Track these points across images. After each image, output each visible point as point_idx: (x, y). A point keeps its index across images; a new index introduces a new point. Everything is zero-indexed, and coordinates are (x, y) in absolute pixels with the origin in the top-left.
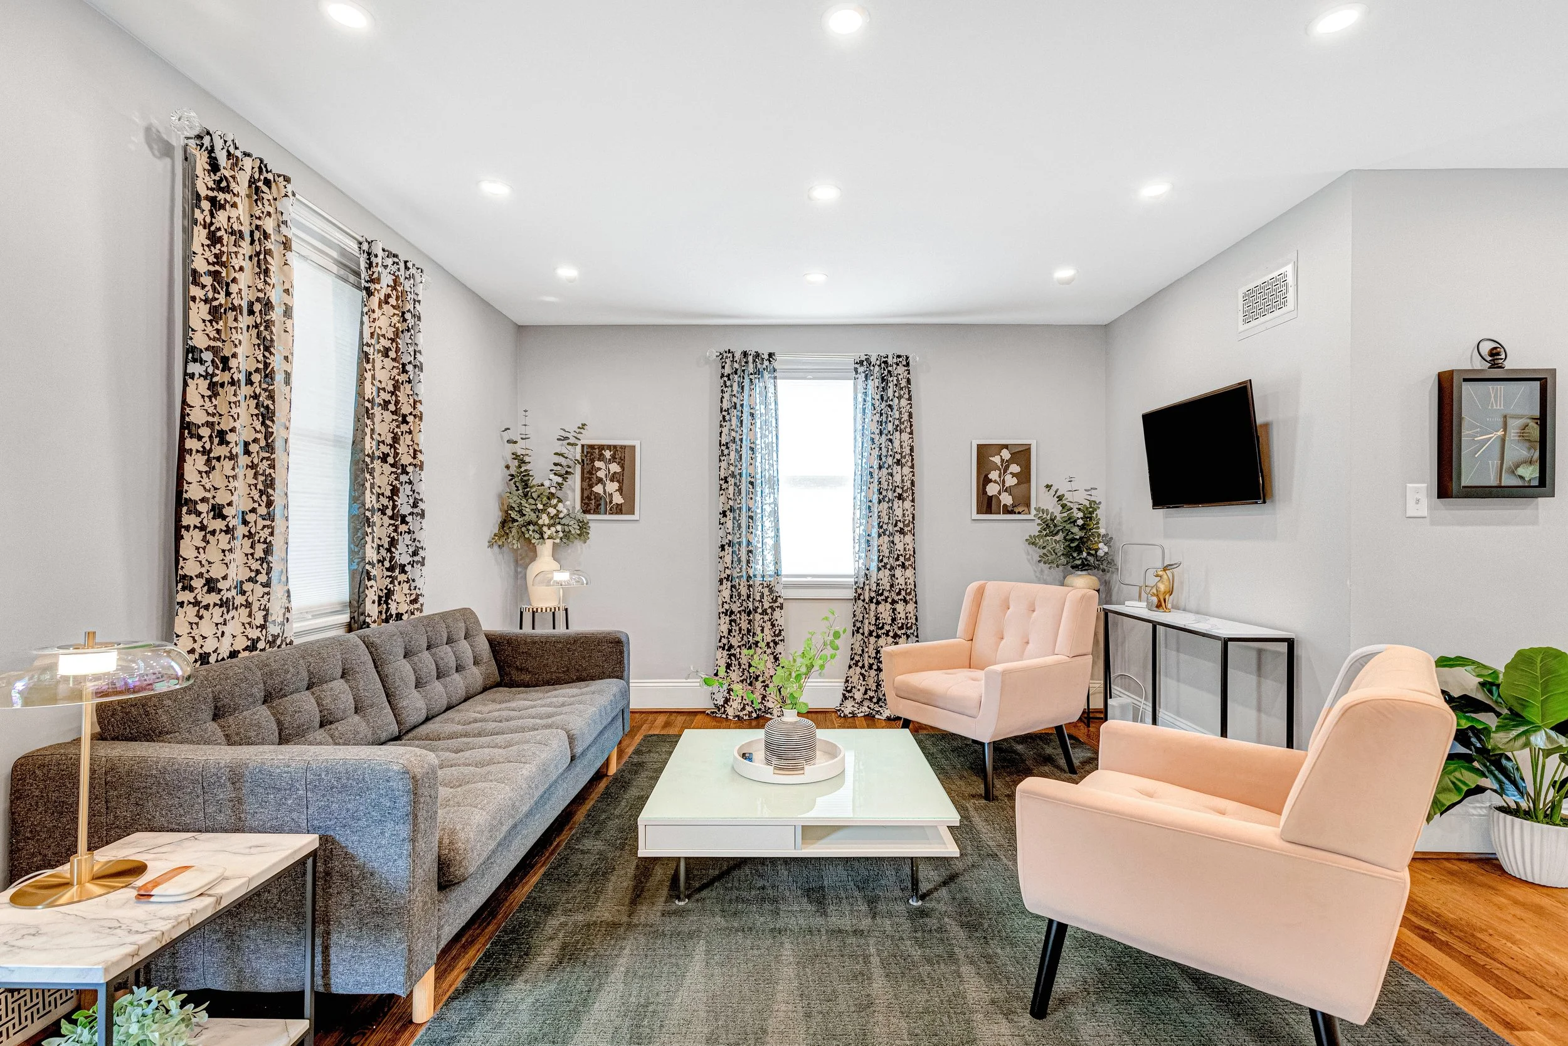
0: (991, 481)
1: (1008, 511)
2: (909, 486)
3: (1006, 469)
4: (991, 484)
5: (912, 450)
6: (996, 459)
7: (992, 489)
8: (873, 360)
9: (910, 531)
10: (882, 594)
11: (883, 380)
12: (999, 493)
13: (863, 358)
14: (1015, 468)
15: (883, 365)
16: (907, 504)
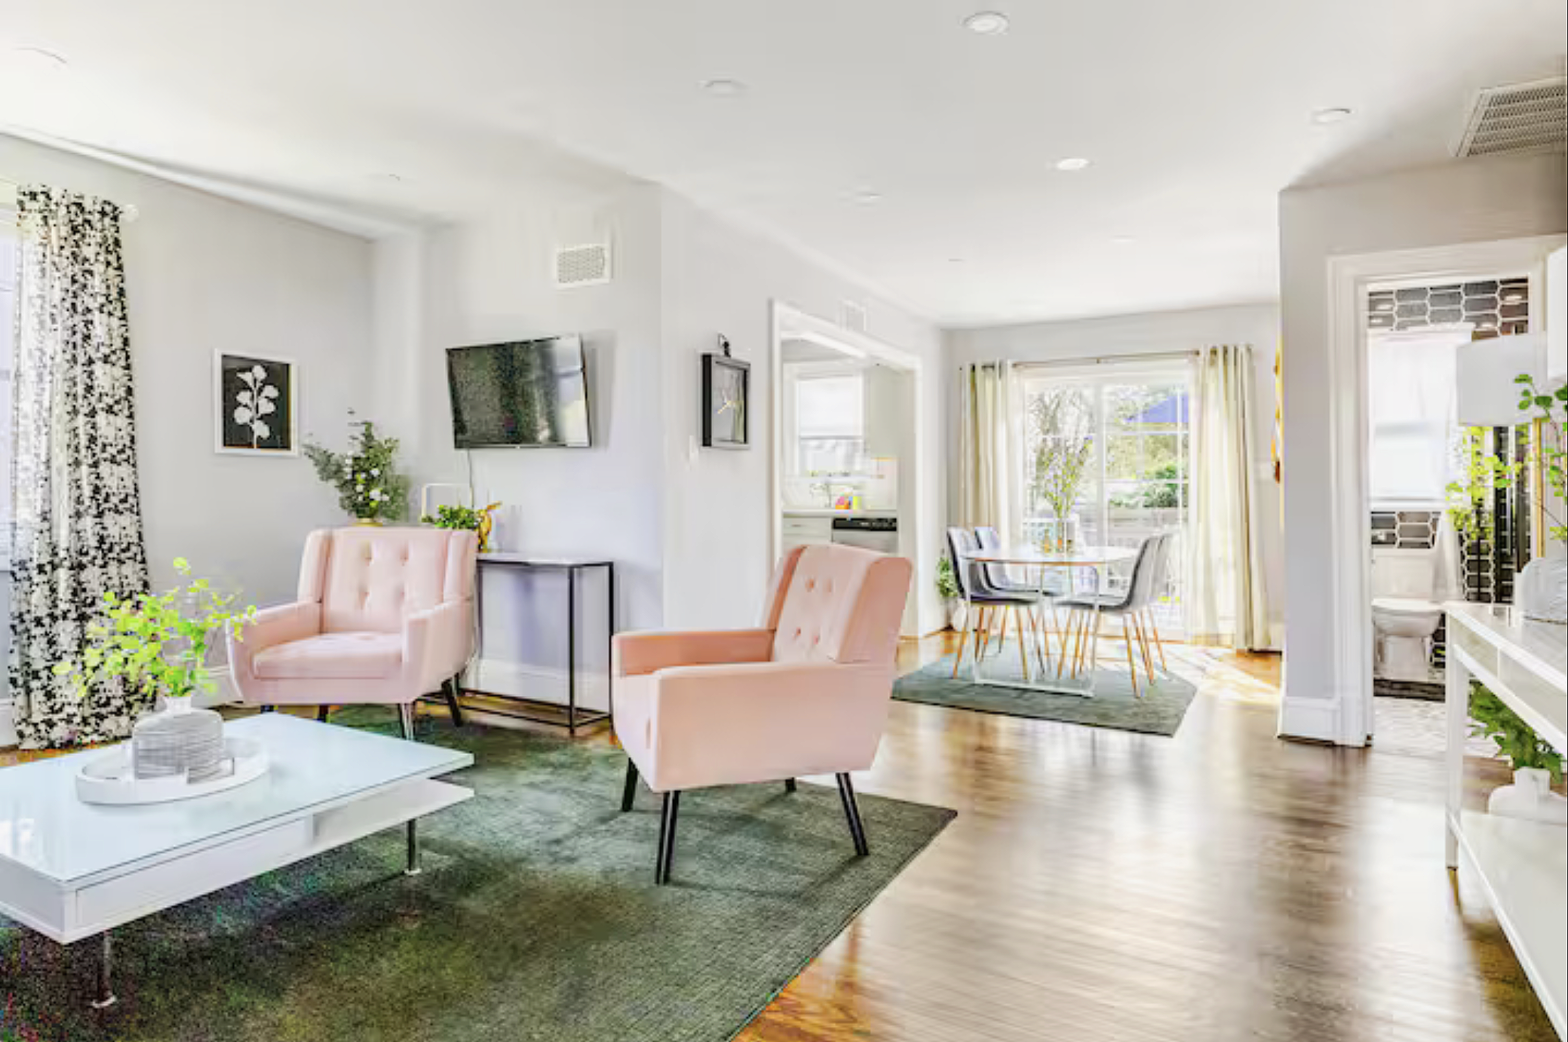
0: (240, 404)
1: (263, 444)
2: (123, 395)
3: (260, 391)
4: (240, 409)
5: (126, 342)
6: (247, 377)
7: (242, 416)
8: (56, 195)
9: (127, 460)
10: (87, 554)
11: (75, 230)
12: (252, 421)
13: (39, 189)
14: (271, 391)
15: (73, 209)
16: (121, 421)
